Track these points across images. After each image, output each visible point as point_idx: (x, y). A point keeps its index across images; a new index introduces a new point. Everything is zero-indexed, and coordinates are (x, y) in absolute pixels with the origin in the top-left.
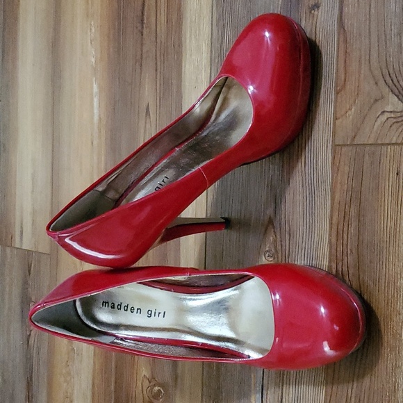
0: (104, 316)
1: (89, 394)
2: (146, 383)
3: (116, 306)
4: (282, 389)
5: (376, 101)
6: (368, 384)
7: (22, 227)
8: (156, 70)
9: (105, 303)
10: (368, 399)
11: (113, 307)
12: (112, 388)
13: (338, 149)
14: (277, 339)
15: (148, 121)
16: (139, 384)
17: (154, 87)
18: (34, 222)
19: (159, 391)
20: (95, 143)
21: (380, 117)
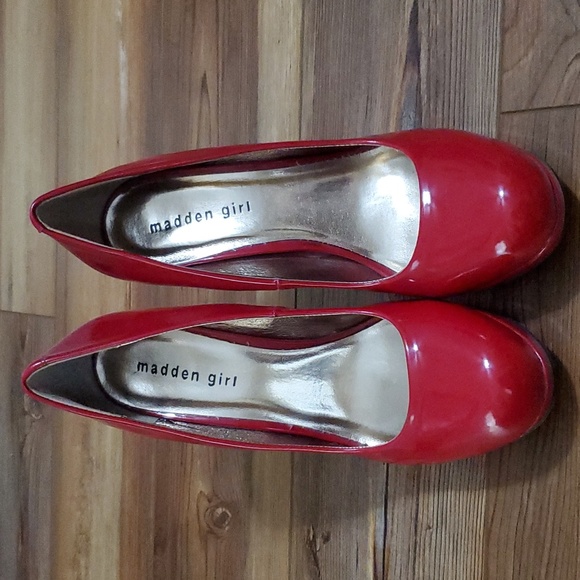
0: (141, 385)
1: (115, 527)
2: (204, 503)
3: (159, 370)
4: (418, 499)
5: (567, 38)
6: (555, 481)
7: (10, 279)
8: (217, 21)
9: (142, 365)
10: (556, 507)
11: (154, 371)
12: (152, 515)
13: (506, 118)
14: (412, 418)
15: (205, 99)
16: (194, 506)
17: (214, 48)
18: (28, 269)
19: (224, 514)
20: (123, 141)
21: (574, 63)
